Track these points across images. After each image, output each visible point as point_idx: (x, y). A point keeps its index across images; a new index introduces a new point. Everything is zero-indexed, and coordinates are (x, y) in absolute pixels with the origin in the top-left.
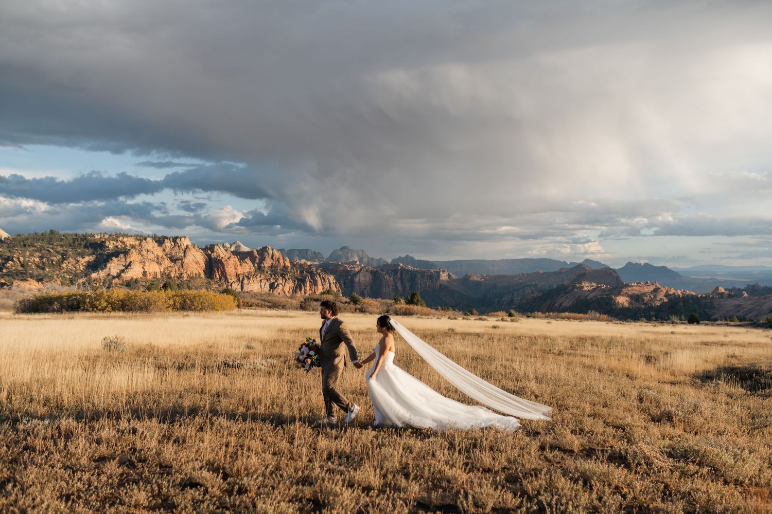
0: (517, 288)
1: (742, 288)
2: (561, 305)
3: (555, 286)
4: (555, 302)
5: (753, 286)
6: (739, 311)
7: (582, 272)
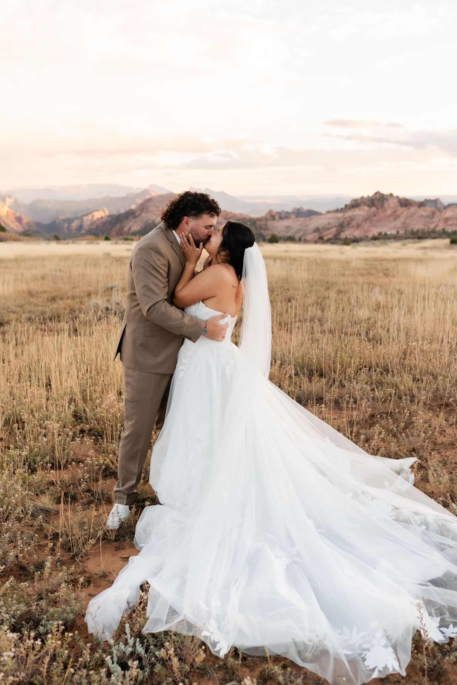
0: (85, 213)
1: (290, 210)
2: (130, 229)
3: (123, 211)
4: (124, 227)
5: (299, 209)
6: (288, 232)
7: (148, 197)
